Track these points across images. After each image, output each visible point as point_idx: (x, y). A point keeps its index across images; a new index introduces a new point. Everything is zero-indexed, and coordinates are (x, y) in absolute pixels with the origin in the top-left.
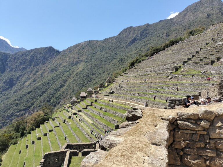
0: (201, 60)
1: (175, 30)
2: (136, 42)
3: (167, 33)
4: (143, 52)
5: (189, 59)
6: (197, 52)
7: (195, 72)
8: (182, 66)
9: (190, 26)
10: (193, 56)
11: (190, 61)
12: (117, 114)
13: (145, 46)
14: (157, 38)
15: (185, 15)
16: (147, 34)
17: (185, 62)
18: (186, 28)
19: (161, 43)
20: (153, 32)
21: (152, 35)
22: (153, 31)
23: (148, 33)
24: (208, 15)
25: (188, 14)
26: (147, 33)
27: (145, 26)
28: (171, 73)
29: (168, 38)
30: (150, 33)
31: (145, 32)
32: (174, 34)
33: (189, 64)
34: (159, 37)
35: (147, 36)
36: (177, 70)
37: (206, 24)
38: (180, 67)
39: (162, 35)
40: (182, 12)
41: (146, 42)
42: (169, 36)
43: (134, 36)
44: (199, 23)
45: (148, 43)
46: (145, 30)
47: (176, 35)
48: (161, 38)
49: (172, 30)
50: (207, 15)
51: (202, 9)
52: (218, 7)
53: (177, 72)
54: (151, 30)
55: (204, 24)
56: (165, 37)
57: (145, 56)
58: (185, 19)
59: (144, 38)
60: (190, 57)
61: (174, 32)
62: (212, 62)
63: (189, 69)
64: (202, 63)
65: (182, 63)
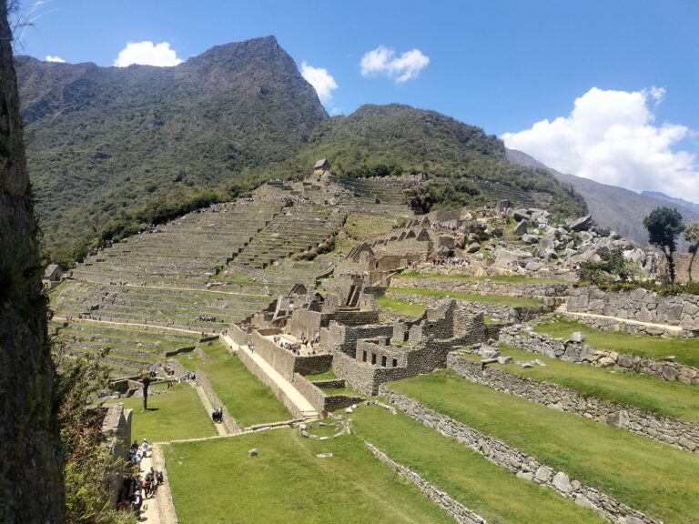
0: (251, 260)
1: (179, 111)
2: (48, 115)
3: (156, 116)
4: (80, 160)
5: (235, 255)
6: (246, 244)
7: (243, 278)
8: (225, 266)
9: (220, 109)
10: (240, 250)
11: (236, 259)
12: (140, 344)
13: (86, 138)
14: (124, 122)
15: (207, 70)
16: (88, 96)
17: (229, 260)
18: (208, 112)
19: (139, 141)
20: (109, 96)
21: (106, 103)
22: (108, 94)
23: (93, 95)
24: (262, 91)
25: (215, 70)
26: (91, 94)
27: (83, 71)
28: (210, 276)
29: (161, 131)
30: (100, 97)
31: (84, 89)
32: (178, 121)
33: (235, 264)
34: (132, 119)
35: (88, 104)
36: (218, 272)
37: (258, 117)
38: (222, 267)
39: (142, 116)
40: (199, 57)
41: (88, 127)
42: (162, 124)
43: (42, 94)
44: (242, 110)
45: (97, 133)
46: (81, 82)
47: (181, 125)
48: (138, 125)
49: (172, 108)
50: (259, 89)
51: (249, 67)
52: (286, 74)
53: (219, 275)
54: (102, 89)
55: (253, 114)
56: (150, 126)
57: (137, 218)
58: (206, 80)
59: (78, 109)
60: (236, 251)
61: (177, 116)
62: (265, 265)
63: (236, 272)
64: (252, 265)
65: (225, 260)
